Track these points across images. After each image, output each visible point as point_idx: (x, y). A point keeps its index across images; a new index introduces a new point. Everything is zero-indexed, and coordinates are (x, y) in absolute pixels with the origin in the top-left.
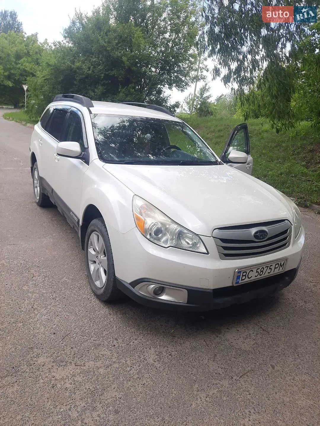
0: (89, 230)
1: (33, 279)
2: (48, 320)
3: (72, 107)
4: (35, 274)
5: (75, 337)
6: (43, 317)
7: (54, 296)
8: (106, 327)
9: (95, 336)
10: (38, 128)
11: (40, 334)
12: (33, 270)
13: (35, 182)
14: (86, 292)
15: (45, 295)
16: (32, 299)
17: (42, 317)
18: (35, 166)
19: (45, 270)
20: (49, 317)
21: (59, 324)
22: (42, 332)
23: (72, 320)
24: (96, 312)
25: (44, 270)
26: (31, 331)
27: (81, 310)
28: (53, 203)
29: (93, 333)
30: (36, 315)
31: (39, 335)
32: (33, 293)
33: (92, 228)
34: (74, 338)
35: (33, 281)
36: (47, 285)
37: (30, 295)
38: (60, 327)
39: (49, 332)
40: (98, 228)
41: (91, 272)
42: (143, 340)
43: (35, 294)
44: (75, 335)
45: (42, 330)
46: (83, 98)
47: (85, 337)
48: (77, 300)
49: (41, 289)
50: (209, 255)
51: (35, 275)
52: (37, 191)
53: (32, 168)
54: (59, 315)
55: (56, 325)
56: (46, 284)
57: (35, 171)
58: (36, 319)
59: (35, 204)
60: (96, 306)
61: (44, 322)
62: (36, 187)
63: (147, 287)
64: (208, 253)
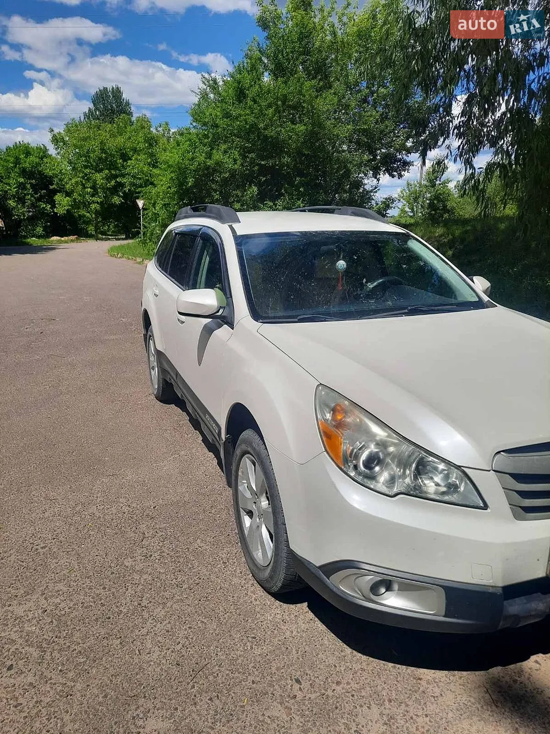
0: (238, 452)
1: (143, 543)
2: (166, 634)
3: (204, 226)
4: (146, 533)
5: (218, 674)
6: (159, 625)
7: (178, 580)
8: (277, 652)
9: (256, 673)
10: (152, 268)
11: (152, 664)
12: (144, 526)
13: (151, 359)
14: (238, 571)
15: (163, 577)
16: (140, 587)
17: (155, 626)
18: (149, 333)
19: (165, 525)
20: (169, 626)
21: (187, 643)
22: (155, 660)
23: (212, 634)
24: (257, 617)
25: (163, 526)
26: (135, 657)
27: (228, 612)
28: (180, 396)
29: (252, 665)
30: (145, 621)
31: (149, 666)
32: (141, 572)
33: (244, 447)
34: (214, 677)
35: (143, 547)
36: (167, 556)
37: (137, 577)
38: (189, 649)
39: (168, 661)
40: (254, 449)
41: (246, 531)
42: (352, 685)
43: (145, 577)
44: (217, 668)
45: (155, 656)
46: (221, 209)
47: (237, 674)
48: (221, 588)
49: (155, 565)
50: (489, 510)
51: (147, 535)
52: (155, 374)
53: (145, 336)
54: (187, 622)
55: (180, 645)
56: (165, 554)
57: (150, 341)
58: (144, 631)
59: (153, 397)
60: (258, 602)
61: (159, 638)
62: (153, 368)
63: (356, 578)
64: (486, 507)
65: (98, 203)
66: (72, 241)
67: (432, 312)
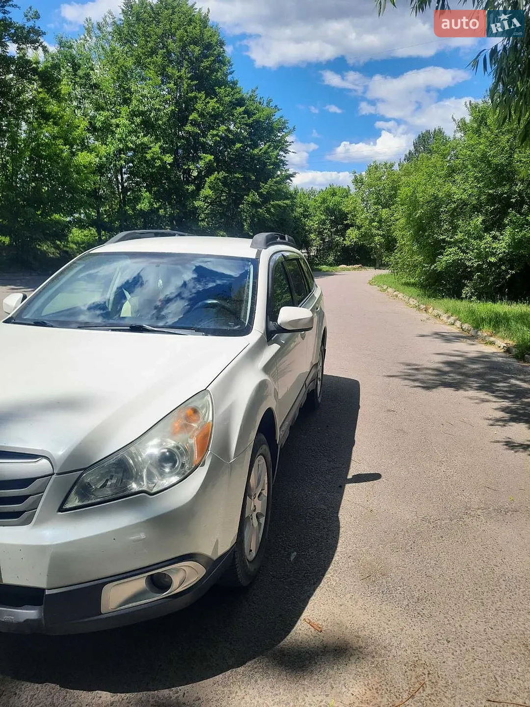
65: (380, 235)
66: (354, 269)
67: (146, 331)
